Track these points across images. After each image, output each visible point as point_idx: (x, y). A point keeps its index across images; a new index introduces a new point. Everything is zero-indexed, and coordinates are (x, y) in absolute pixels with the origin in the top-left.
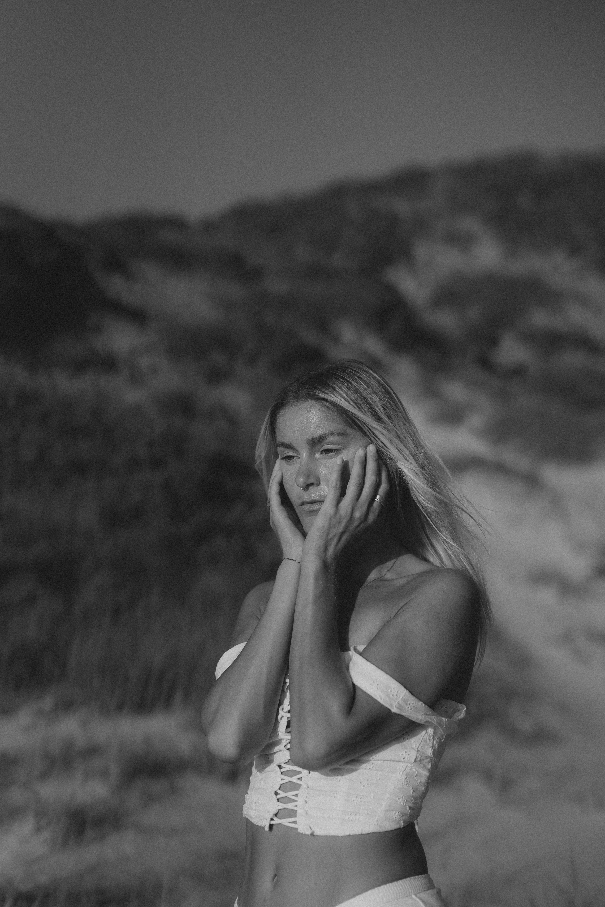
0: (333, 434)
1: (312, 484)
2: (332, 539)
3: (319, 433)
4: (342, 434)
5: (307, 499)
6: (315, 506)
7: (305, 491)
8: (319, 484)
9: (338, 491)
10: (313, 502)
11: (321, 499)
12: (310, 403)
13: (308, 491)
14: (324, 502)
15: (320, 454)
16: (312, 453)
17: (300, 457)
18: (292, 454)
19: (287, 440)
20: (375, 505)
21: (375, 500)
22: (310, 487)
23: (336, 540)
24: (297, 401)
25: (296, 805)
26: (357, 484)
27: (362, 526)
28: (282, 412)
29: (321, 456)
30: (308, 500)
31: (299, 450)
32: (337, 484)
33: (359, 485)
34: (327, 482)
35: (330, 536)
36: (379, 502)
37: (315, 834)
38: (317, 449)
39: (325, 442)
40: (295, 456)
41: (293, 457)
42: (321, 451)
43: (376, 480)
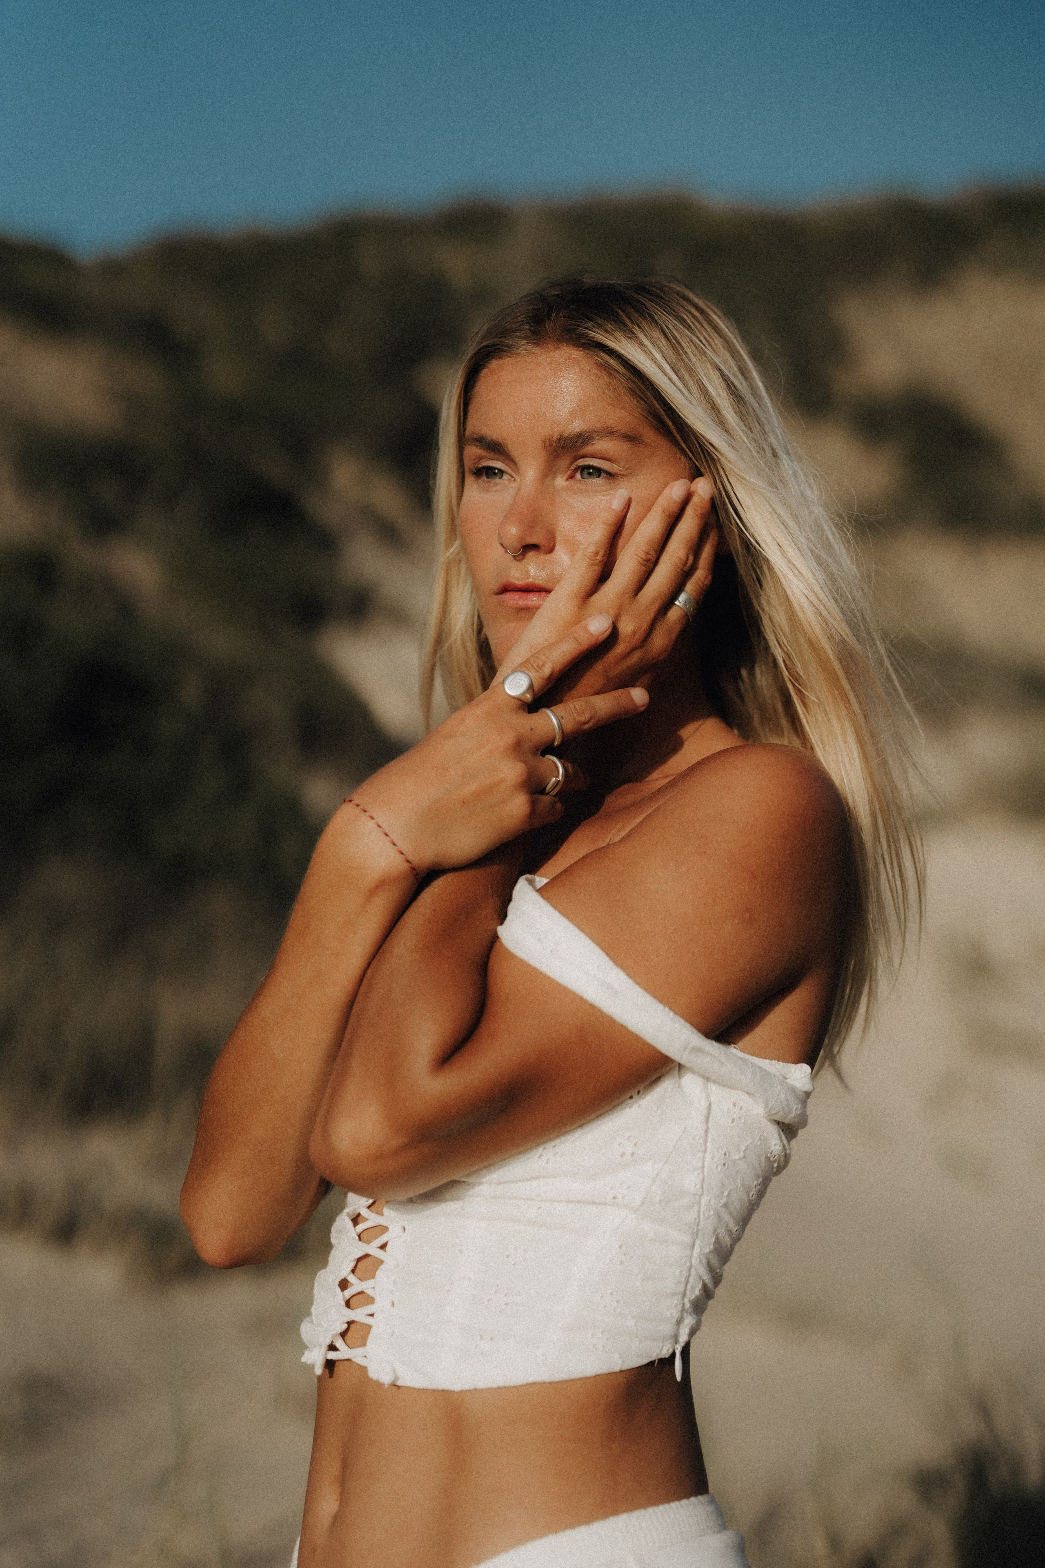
0: (609, 433)
1: (535, 547)
3: (577, 426)
4: (632, 438)
5: (518, 579)
6: (533, 599)
7: (516, 560)
8: (551, 550)
9: (597, 569)
10: (528, 590)
11: (548, 586)
12: (567, 353)
13: (525, 560)
14: (550, 592)
15: (567, 480)
16: (548, 472)
17: (517, 477)
18: (498, 465)
19: (493, 432)
20: (674, 614)
21: (675, 604)
22: (530, 554)
24: (537, 344)
25: (370, 1312)
26: (641, 561)
28: (494, 364)
29: (568, 483)
30: (520, 583)
31: (517, 460)
32: (597, 553)
33: (644, 563)
34: (573, 547)
36: (683, 607)
37: (399, 1383)
38: (564, 462)
39: (588, 449)
40: (506, 473)
41: (502, 472)
42: (573, 467)
43: (687, 559)
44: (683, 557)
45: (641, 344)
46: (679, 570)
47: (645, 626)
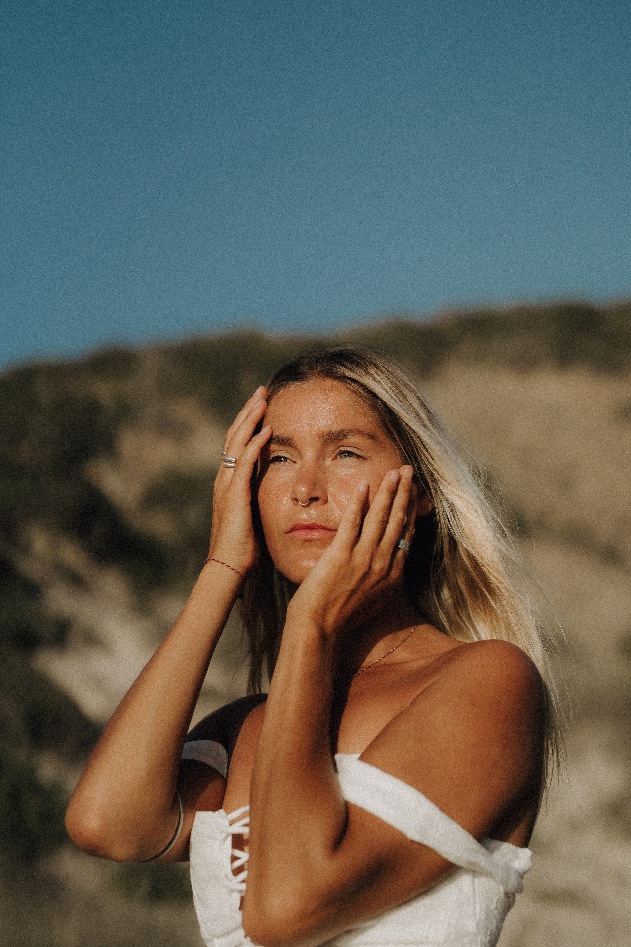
0: (359, 432)
1: (316, 499)
2: (336, 599)
3: (337, 427)
4: (372, 437)
8: (326, 502)
10: (313, 527)
11: (331, 526)
16: (320, 456)
18: (284, 454)
21: (399, 548)
22: (314, 504)
23: (341, 601)
26: (379, 522)
27: (381, 584)
31: (299, 449)
32: (356, 519)
33: (382, 523)
35: (334, 596)
36: (404, 550)
38: (331, 449)
39: (346, 441)
40: (289, 459)
41: (286, 459)
42: (338, 451)
43: (404, 518)
44: (402, 518)
45: (374, 378)
46: (400, 526)
47: (387, 562)
